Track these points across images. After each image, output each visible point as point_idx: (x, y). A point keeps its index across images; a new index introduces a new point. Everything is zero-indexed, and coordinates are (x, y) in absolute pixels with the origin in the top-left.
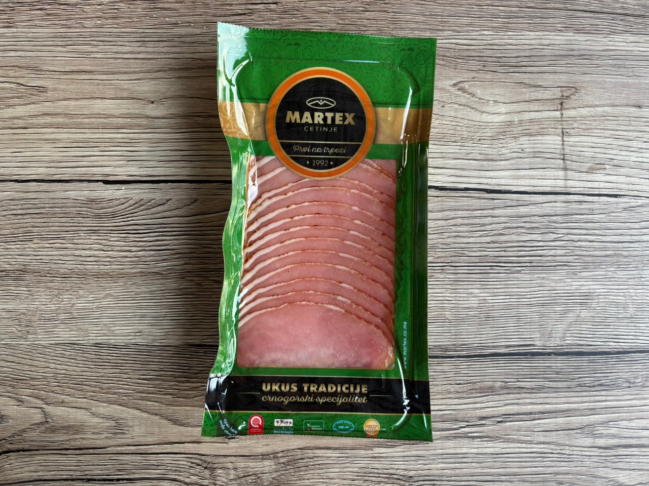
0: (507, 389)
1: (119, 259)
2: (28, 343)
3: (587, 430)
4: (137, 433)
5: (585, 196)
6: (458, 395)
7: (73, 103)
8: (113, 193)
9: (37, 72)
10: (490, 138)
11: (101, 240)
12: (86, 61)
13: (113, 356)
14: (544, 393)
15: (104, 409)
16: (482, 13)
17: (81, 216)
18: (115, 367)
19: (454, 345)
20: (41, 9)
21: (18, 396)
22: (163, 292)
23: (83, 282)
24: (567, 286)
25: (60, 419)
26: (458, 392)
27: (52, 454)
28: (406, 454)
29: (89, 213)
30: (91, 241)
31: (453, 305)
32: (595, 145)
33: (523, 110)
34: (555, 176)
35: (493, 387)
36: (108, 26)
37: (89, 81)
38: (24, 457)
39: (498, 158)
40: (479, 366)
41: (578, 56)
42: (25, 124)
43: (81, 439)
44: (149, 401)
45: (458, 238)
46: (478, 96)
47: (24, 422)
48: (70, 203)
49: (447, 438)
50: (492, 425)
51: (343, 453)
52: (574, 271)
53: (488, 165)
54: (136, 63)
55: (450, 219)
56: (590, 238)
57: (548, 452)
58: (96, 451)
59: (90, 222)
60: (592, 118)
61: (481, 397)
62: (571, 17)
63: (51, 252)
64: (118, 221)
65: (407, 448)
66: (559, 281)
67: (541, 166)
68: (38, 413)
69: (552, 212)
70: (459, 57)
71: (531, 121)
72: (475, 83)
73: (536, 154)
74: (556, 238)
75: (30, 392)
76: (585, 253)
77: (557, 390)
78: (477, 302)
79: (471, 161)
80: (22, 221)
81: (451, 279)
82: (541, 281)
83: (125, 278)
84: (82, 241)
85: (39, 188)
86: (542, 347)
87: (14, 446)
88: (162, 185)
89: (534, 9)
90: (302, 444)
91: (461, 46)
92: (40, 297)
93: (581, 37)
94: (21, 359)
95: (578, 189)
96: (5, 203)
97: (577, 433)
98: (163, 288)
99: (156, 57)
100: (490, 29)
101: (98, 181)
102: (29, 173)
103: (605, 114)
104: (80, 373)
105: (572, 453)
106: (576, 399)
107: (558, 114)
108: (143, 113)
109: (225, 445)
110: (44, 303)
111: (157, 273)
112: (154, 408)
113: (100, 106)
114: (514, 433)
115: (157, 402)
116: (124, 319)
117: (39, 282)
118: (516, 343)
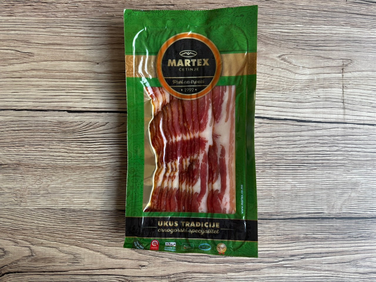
0: (307, 238)
1: (77, 158)
2: (21, 208)
3: (353, 263)
4: (87, 263)
5: (355, 125)
6: (278, 242)
7: (49, 63)
8: (73, 118)
9: (28, 44)
10: (300, 89)
11: (66, 146)
12: (58, 38)
13: (73, 216)
14: (329, 241)
15: (67, 248)
16: (297, 14)
17: (54, 131)
18: (74, 223)
19: (276, 212)
20: (30, 5)
21: (15, 240)
22: (103, 178)
23: (55, 172)
24: (344, 178)
25: (40, 253)
26: (278, 240)
27: (35, 274)
28: (247, 276)
29: (58, 130)
30: (60, 147)
31: (276, 189)
32: (362, 94)
33: (320, 72)
34: (338, 112)
35: (299, 237)
36: (71, 17)
37: (59, 50)
38: (18, 276)
39: (304, 101)
40: (291, 225)
41: (353, 41)
42: (20, 75)
43: (53, 266)
44: (94, 243)
45: (280, 149)
46: (293, 64)
47: (18, 256)
48: (47, 124)
49: (271, 267)
50: (298, 260)
51: (209, 276)
52: (348, 169)
53: (298, 105)
54: (88, 39)
55: (275, 137)
56: (357, 149)
57: (330, 276)
58: (62, 273)
59: (59, 136)
60: (361, 78)
61: (291, 243)
62: (349, 17)
63: (36, 153)
64: (76, 135)
65: (247, 273)
66: (339, 175)
67: (329, 106)
68: (27, 250)
69: (336, 134)
70: (283, 40)
71: (325, 79)
72: (292, 55)
73: (327, 99)
74: (338, 149)
75: (22, 237)
76: (354, 158)
77: (336, 240)
78: (290, 187)
79: (289, 102)
80: (18, 134)
81: (275, 173)
82: (328, 175)
83: (80, 170)
84: (54, 147)
85: (29, 114)
86: (328, 214)
87: (13, 270)
88: (103, 114)
89: (328, 12)
90: (185, 270)
91: (284, 33)
92: (29, 180)
93: (355, 30)
94: (17, 218)
95: (351, 120)
96: (8, 123)
97: (347, 265)
98: (103, 176)
99: (100, 36)
100: (301, 23)
101: (64, 111)
102: (22, 105)
103: (368, 76)
104: (53, 227)
105: (344, 277)
106: (347, 245)
107: (340, 75)
108: (92, 70)
109: (139, 270)
110: (31, 184)
111: (99, 167)
112: (97, 248)
113: (65, 65)
114: (311, 264)
115: (99, 244)
116: (79, 194)
117: (28, 171)
118: (313, 212)
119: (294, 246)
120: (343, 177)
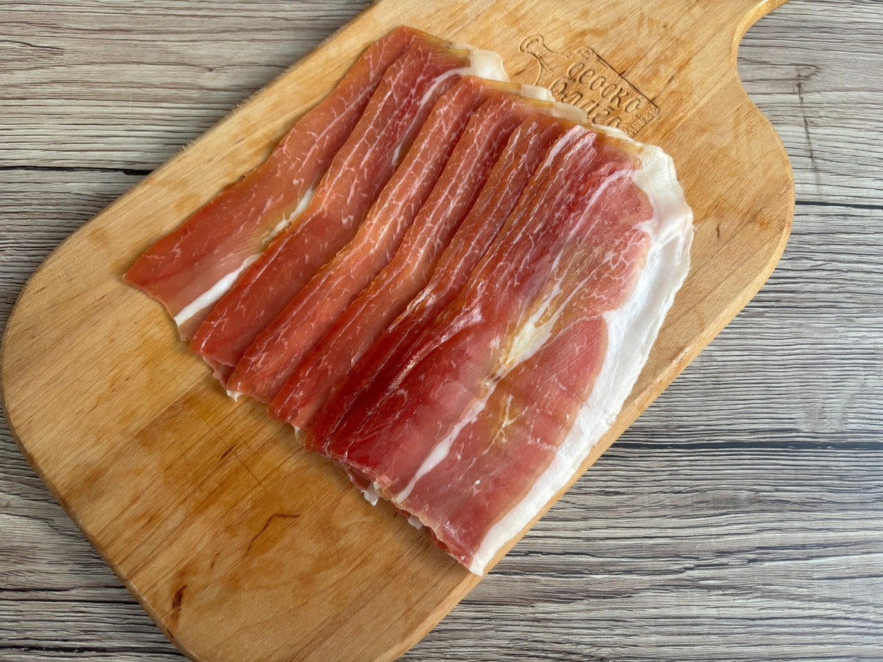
0: (759, 503)
5: (849, 208)
6: (678, 512)
7: (96, 68)
9: (53, 30)
12: (124, 18)
14: (823, 511)
19: (666, 427)
24: (840, 337)
26: (676, 506)
28: (593, 614)
32: (854, 139)
34: (801, 179)
35: (736, 499)
37: (124, 42)
40: (709, 463)
41: (814, 28)
42: (23, 94)
43: (29, 572)
48: (70, 199)
49: (663, 587)
50: (740, 566)
51: (481, 612)
52: (847, 315)
54: (193, 22)
56: (865, 267)
57: (839, 615)
60: (846, 105)
61: (716, 515)
65: (593, 604)
66: (826, 331)
69: (803, 229)
71: (759, 106)
74: (814, 266)
76: (860, 289)
82: (798, 330)
85: (28, 177)
86: (810, 435)
93: (816, 7)
95: (837, 198)
101: (116, 170)
102: (17, 157)
103: (862, 100)
107: (796, 98)
108: (195, 83)
113: (133, 73)
114: (779, 580)
118: (767, 426)
119: (724, 524)
120: (838, 336)
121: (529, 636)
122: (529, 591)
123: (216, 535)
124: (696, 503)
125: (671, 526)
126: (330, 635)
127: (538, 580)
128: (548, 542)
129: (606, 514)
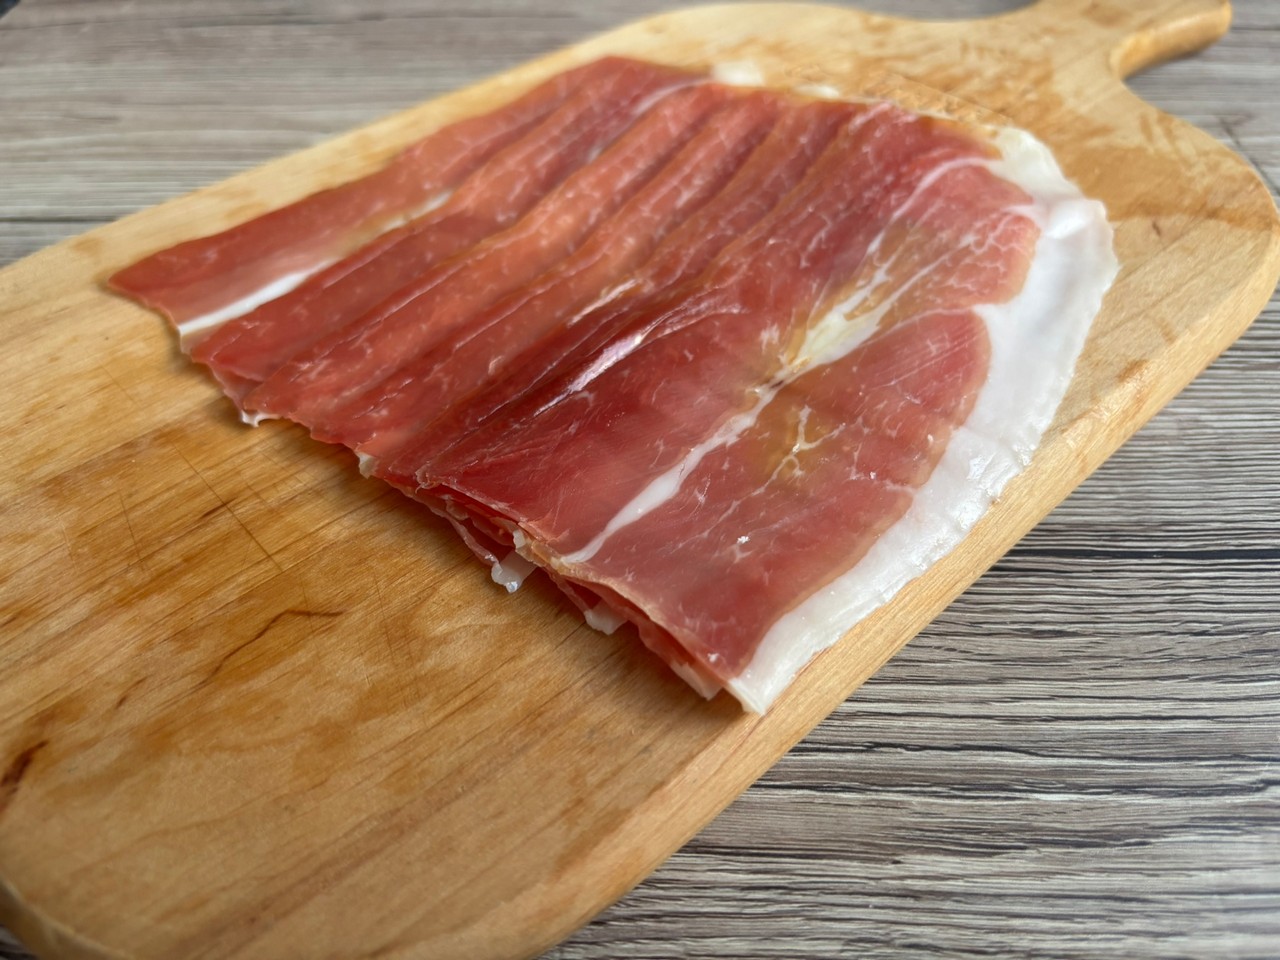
121: (896, 932)
122: (884, 828)
123: (148, 646)
124: (1248, 652)
125: (1205, 696)
126: (371, 855)
127: (902, 802)
128: (917, 724)
129: (1045, 672)
